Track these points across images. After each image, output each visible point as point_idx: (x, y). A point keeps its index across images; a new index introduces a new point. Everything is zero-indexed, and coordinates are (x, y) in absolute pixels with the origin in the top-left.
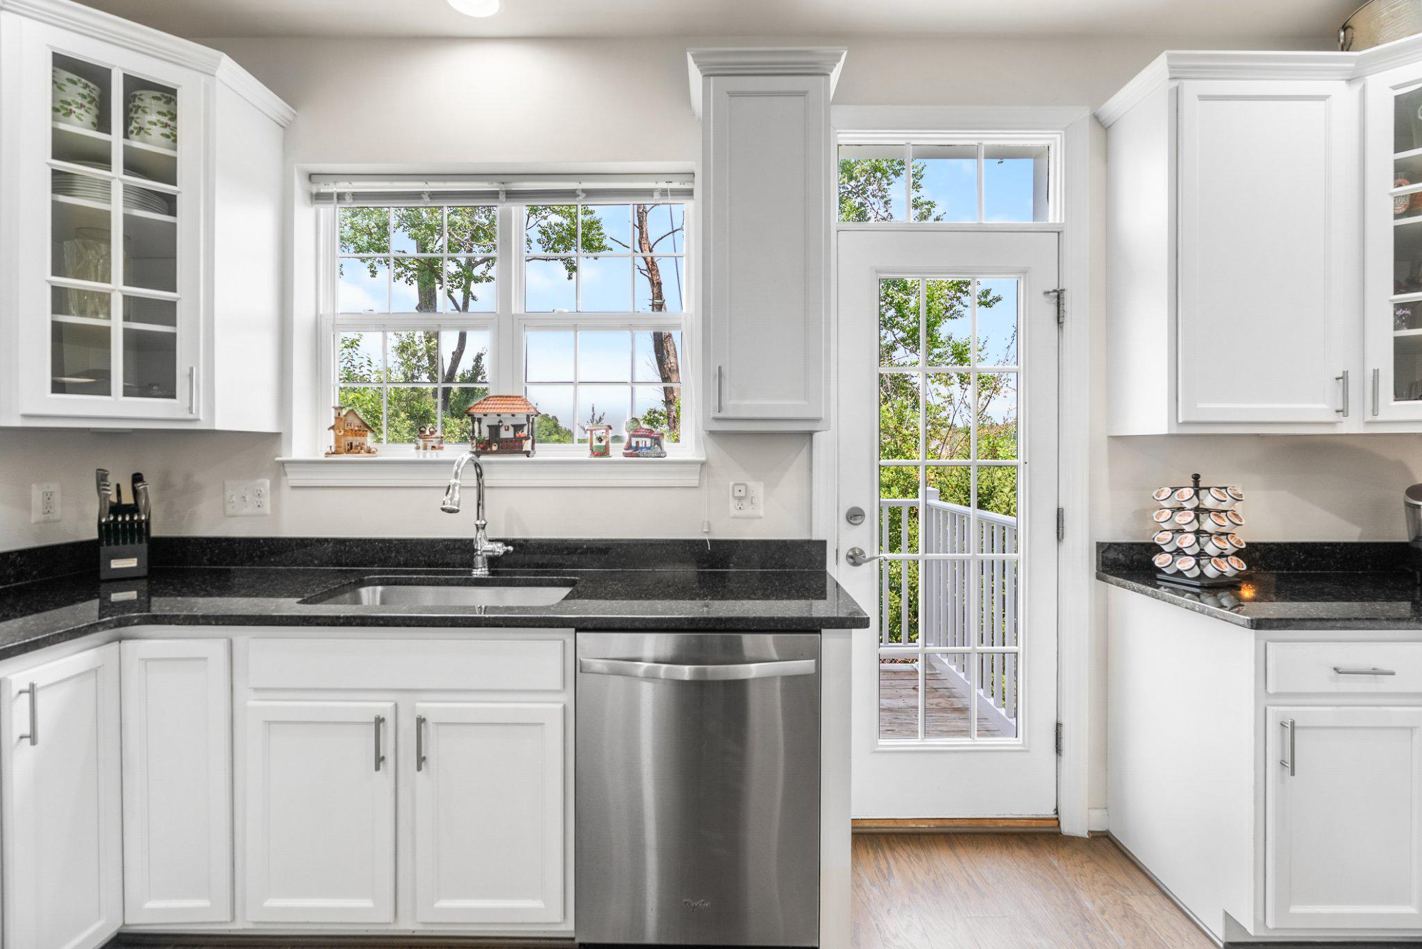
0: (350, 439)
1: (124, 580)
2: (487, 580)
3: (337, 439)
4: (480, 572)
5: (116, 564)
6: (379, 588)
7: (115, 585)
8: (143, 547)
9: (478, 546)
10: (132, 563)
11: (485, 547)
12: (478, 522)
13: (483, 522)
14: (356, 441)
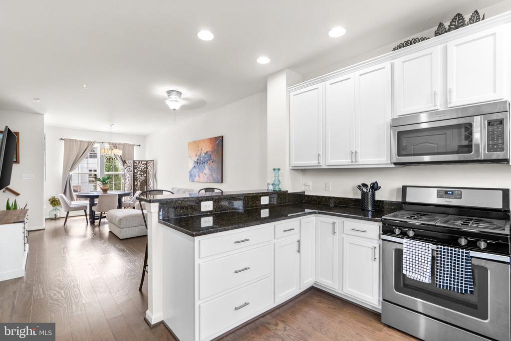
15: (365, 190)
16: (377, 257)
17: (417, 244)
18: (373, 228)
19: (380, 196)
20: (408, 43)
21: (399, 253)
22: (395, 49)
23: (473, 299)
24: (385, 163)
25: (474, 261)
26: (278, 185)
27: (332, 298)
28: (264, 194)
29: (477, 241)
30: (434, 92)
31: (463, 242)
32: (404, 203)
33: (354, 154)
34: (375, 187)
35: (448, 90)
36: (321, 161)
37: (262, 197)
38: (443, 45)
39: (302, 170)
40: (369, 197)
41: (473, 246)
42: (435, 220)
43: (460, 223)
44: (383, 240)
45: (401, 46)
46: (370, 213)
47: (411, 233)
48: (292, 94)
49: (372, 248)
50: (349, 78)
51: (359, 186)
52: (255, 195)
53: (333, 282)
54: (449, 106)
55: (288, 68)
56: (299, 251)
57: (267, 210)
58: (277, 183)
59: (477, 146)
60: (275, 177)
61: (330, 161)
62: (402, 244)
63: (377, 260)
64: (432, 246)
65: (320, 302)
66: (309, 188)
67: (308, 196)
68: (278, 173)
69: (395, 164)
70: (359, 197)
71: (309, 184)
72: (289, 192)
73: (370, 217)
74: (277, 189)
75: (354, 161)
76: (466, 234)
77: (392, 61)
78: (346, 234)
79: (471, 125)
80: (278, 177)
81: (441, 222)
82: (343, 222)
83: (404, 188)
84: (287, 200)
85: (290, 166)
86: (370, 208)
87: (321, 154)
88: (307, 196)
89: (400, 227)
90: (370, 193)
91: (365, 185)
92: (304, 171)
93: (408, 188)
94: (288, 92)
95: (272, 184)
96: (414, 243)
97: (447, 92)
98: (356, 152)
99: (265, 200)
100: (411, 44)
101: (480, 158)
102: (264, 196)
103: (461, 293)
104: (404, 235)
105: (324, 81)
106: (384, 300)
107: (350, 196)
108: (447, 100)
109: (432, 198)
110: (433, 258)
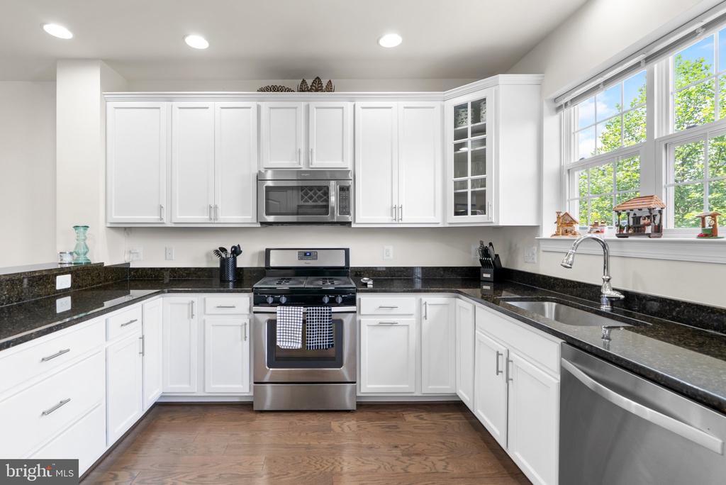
0: (566, 228)
1: (487, 281)
2: (609, 314)
3: (558, 228)
4: (605, 307)
5: (485, 275)
6: (554, 304)
7: (486, 283)
8: (492, 270)
9: (603, 291)
10: (488, 276)
11: (607, 292)
12: (604, 277)
13: (608, 277)
14: (569, 229)
15: (224, 256)
16: (248, 335)
17: (290, 309)
18: (241, 301)
19: (242, 262)
20: (275, 89)
21: (272, 324)
22: (262, 90)
23: (332, 352)
24: (250, 222)
25: (335, 317)
26: (85, 254)
27: (188, 408)
28: (62, 271)
29: (336, 297)
30: (298, 150)
31: (326, 300)
32: (268, 268)
33: (213, 209)
34: (236, 251)
35: (310, 150)
36: (164, 217)
37: (58, 277)
38: (306, 103)
39: (125, 228)
40: (231, 264)
41: (333, 302)
42: (301, 283)
43: (321, 282)
44: (255, 312)
45: (268, 89)
46: (231, 283)
47: (284, 300)
48: (109, 104)
49: (242, 326)
50: (207, 108)
51: (217, 251)
52: (45, 273)
53: (190, 384)
54: (311, 166)
55: (103, 60)
56: (143, 353)
57: (68, 299)
58: (82, 251)
59: (333, 208)
60: (77, 240)
61: (178, 217)
62: (276, 313)
63: (248, 339)
64: (302, 309)
65: (173, 419)
66: (137, 257)
67: (137, 270)
68: (84, 233)
69: (262, 223)
70: (218, 265)
71: (138, 251)
72: (105, 265)
73: (231, 288)
74: (82, 260)
75: (213, 218)
76: (328, 292)
77: (259, 103)
78: (209, 315)
79: (328, 188)
80: (84, 240)
81: (308, 284)
82: (205, 299)
83: (268, 251)
84: (102, 279)
85: (106, 222)
86: (231, 278)
87: (164, 206)
88: (134, 269)
89: (273, 295)
90: (231, 260)
91: (223, 250)
92: (128, 230)
93: (271, 251)
94: (104, 101)
95: (71, 253)
96: (287, 309)
97: (308, 152)
98: (216, 207)
99: (64, 282)
100: (278, 91)
101: (334, 220)
102: (63, 274)
103: (326, 349)
104: (277, 303)
105: (170, 100)
106: (255, 383)
107: (203, 264)
108: (309, 160)
109: (293, 261)
110: (304, 322)
